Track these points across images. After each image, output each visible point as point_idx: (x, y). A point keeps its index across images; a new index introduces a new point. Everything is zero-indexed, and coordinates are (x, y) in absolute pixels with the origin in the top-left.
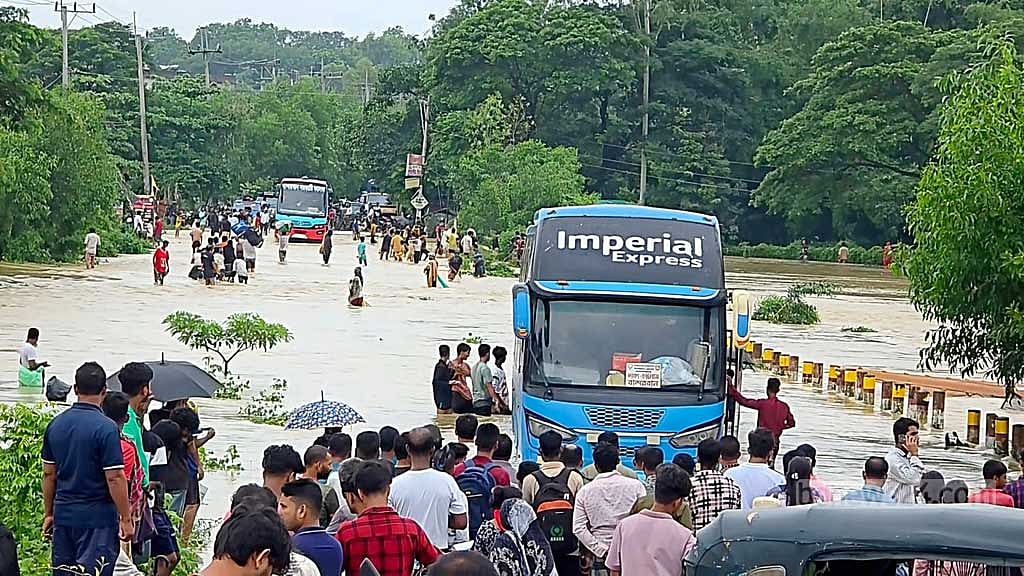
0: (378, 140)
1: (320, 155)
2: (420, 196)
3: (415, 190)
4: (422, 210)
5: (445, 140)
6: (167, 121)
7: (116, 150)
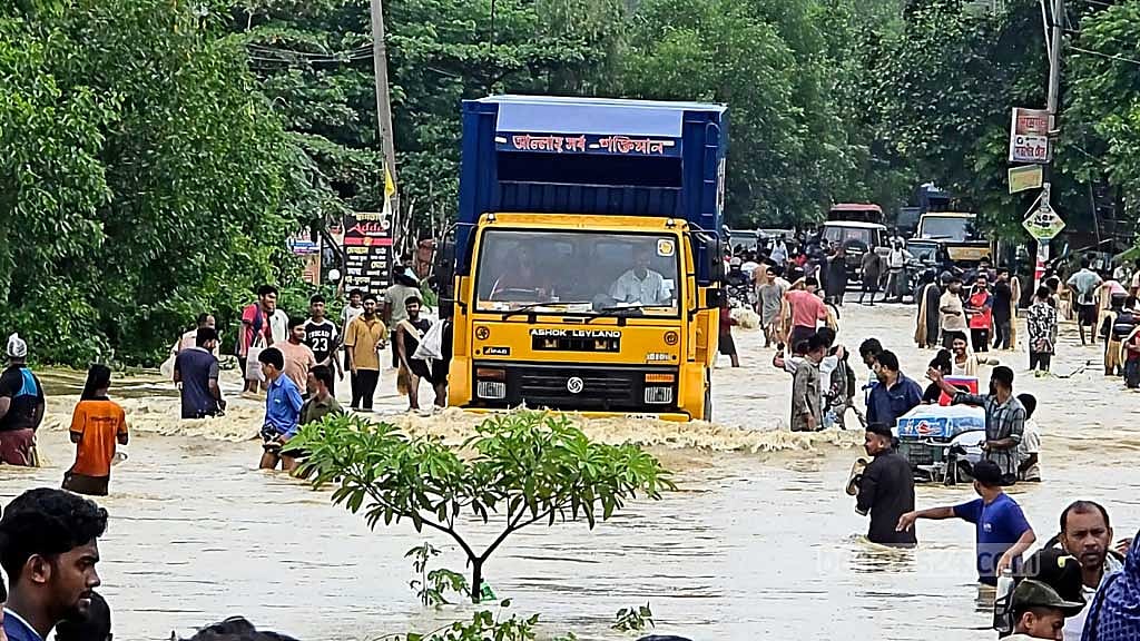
0: (942, 78)
1: (804, 128)
2: (1046, 209)
3: (1032, 194)
4: (1052, 243)
5: (1102, 70)
6: (436, 52)
7: (315, 122)
